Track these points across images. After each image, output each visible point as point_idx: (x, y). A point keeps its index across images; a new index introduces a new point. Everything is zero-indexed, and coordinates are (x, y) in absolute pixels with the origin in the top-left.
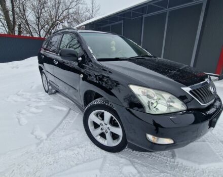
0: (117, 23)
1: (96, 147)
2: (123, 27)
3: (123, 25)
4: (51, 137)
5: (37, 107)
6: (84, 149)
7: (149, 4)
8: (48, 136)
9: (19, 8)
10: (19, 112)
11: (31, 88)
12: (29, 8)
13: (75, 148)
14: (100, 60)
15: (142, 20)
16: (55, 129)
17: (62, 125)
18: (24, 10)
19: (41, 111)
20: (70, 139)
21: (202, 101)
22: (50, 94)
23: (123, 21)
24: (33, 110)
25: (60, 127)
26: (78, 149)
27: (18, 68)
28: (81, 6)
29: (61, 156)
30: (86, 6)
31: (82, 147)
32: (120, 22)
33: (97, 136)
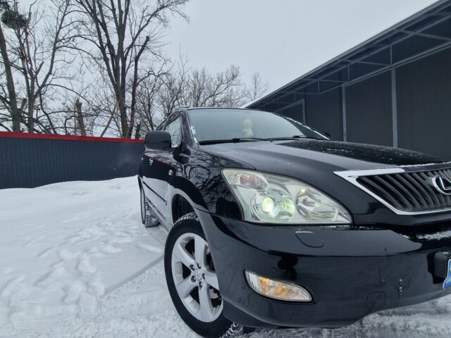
0: (293, 105)
1: (182, 323)
2: (304, 111)
3: (304, 107)
4: (112, 294)
5: (115, 245)
6: (157, 324)
7: (353, 62)
8: (107, 291)
9: (143, 103)
10: (86, 251)
11: (124, 217)
12: (157, 102)
13: (141, 320)
14: (202, 143)
15: (341, 92)
16: (126, 281)
17: (142, 276)
18: (149, 105)
19: (120, 250)
20: (142, 301)
21: (399, 205)
22: (147, 227)
23: (303, 100)
24: (109, 248)
25: (136, 280)
26: (146, 322)
27: (119, 188)
28: (234, 88)
29: (110, 330)
30: (243, 88)
31: (155, 320)
32: (298, 103)
33: (186, 296)
